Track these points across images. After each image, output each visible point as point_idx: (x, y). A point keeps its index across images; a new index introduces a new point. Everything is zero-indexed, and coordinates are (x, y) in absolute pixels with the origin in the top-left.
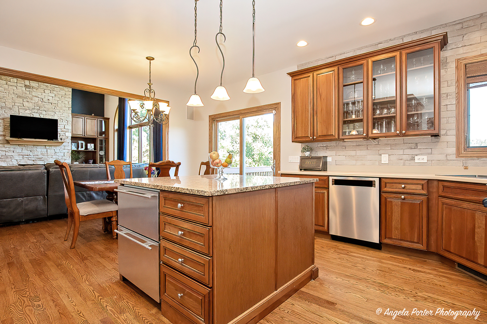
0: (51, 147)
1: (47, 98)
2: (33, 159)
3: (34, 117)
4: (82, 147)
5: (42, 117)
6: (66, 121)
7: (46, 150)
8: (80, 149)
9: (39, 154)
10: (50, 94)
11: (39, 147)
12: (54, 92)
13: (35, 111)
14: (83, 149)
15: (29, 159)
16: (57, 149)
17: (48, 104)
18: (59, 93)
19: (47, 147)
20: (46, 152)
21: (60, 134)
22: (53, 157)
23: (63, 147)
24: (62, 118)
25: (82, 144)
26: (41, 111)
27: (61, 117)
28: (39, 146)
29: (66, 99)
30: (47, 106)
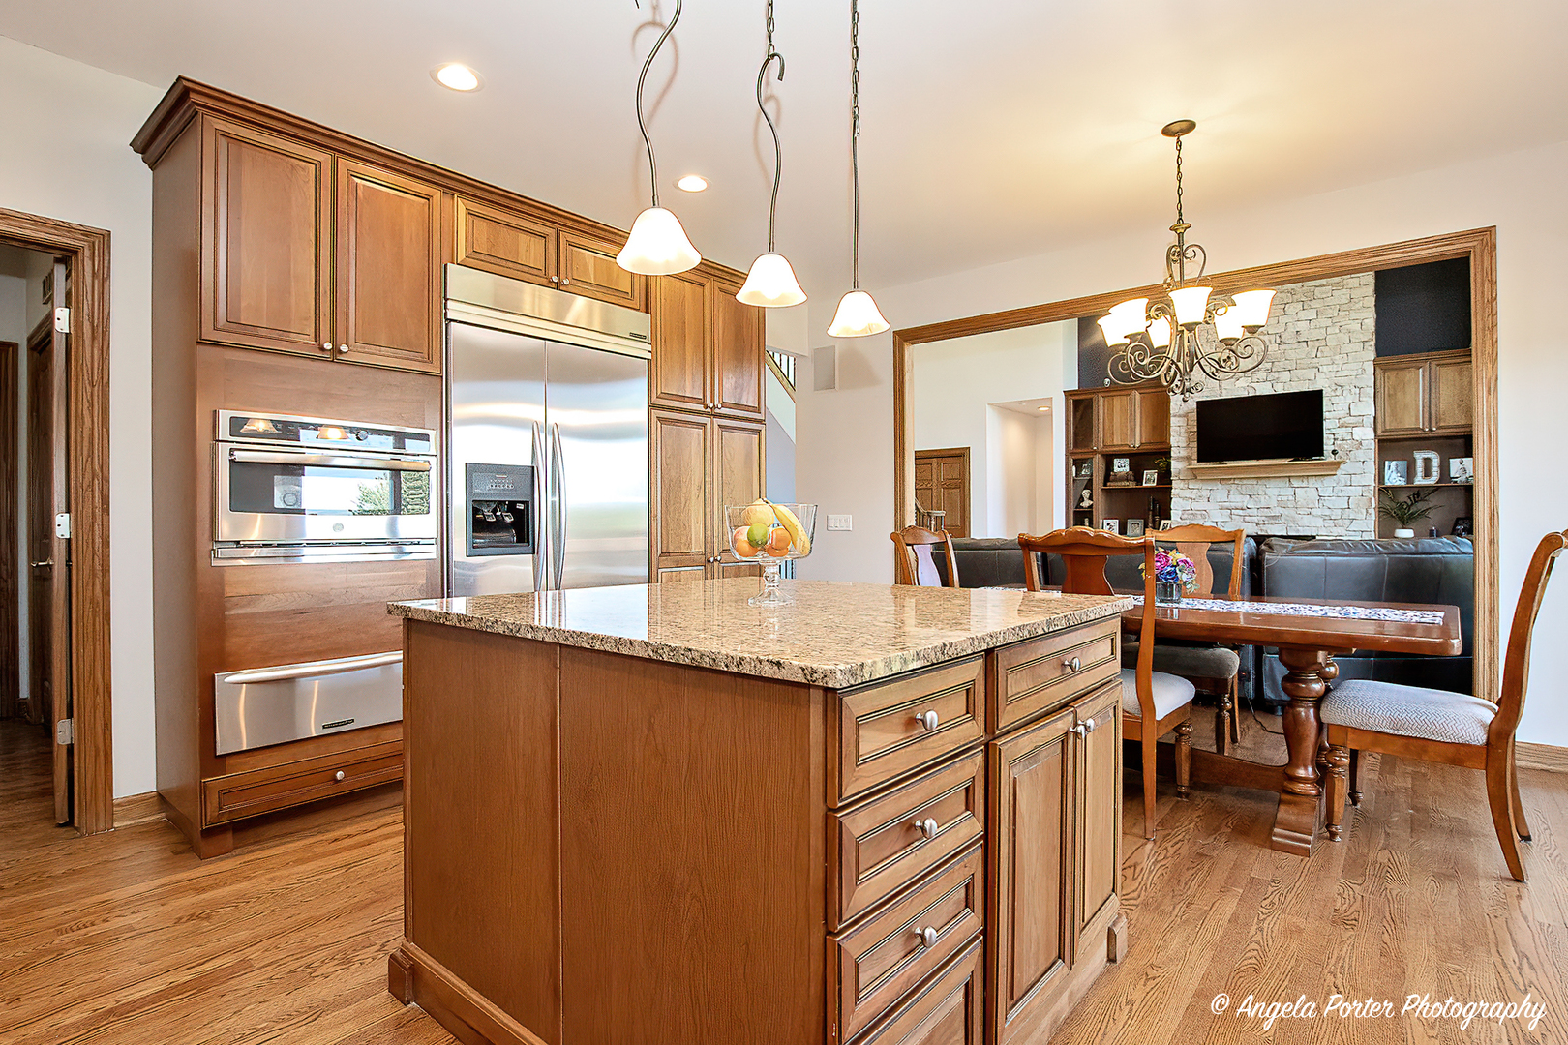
0: (1305, 481)
1: (1292, 329)
2: (1256, 519)
3: (1258, 394)
4: (1427, 474)
5: (1280, 390)
6: (1354, 390)
7: (1290, 491)
8: (1419, 480)
9: (1273, 503)
10: (1303, 315)
11: (1272, 483)
12: (1314, 304)
13: (1259, 376)
14: (1433, 481)
15: (1247, 518)
16: (1326, 486)
17: (1295, 346)
18: (1329, 301)
19: (1295, 483)
20: (1291, 498)
21: (1336, 437)
22: (1314, 512)
23: (1344, 479)
24: (1341, 381)
25: (1427, 461)
26: (1276, 375)
27: (1336, 380)
28: (1272, 480)
29: (1354, 315)
30: (1292, 355)
